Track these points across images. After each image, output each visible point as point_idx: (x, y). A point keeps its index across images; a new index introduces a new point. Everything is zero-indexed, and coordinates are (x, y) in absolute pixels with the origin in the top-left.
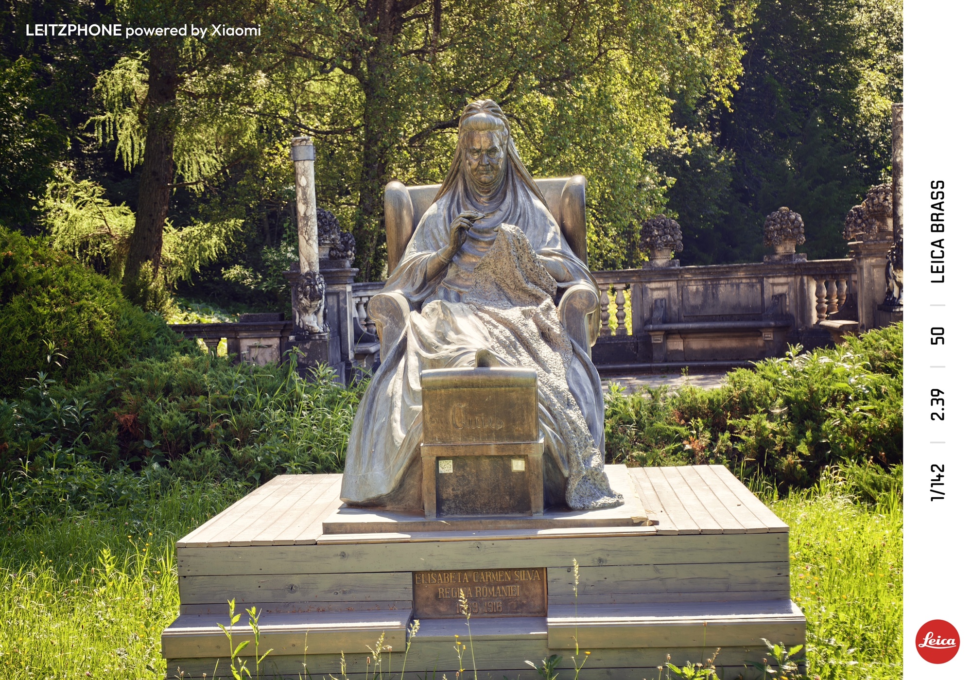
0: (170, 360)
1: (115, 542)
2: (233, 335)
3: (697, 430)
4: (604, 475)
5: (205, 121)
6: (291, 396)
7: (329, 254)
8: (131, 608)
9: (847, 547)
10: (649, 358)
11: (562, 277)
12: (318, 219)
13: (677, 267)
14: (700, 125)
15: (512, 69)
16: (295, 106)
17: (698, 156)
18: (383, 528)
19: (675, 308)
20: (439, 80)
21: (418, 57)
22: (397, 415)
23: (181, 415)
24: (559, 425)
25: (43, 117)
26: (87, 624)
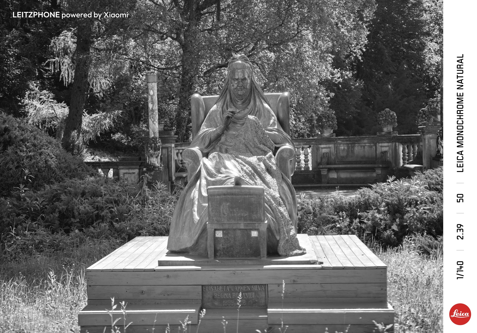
0: (84, 179)
1: (56, 268)
2: (116, 167)
3: (343, 217)
4: (297, 239)
5: (104, 62)
6: (144, 198)
7: (164, 128)
8: (63, 301)
9: (416, 277)
10: (320, 182)
11: (278, 142)
12: (159, 111)
13: (334, 137)
14: (347, 68)
15: (254, 39)
16: (148, 56)
17: (346, 83)
18: (188, 263)
19: (333, 157)
20: (219, 44)
21: (209, 33)
22: (196, 209)
23: (90, 206)
24: (275, 214)
25: (24, 59)
26: (42, 308)
